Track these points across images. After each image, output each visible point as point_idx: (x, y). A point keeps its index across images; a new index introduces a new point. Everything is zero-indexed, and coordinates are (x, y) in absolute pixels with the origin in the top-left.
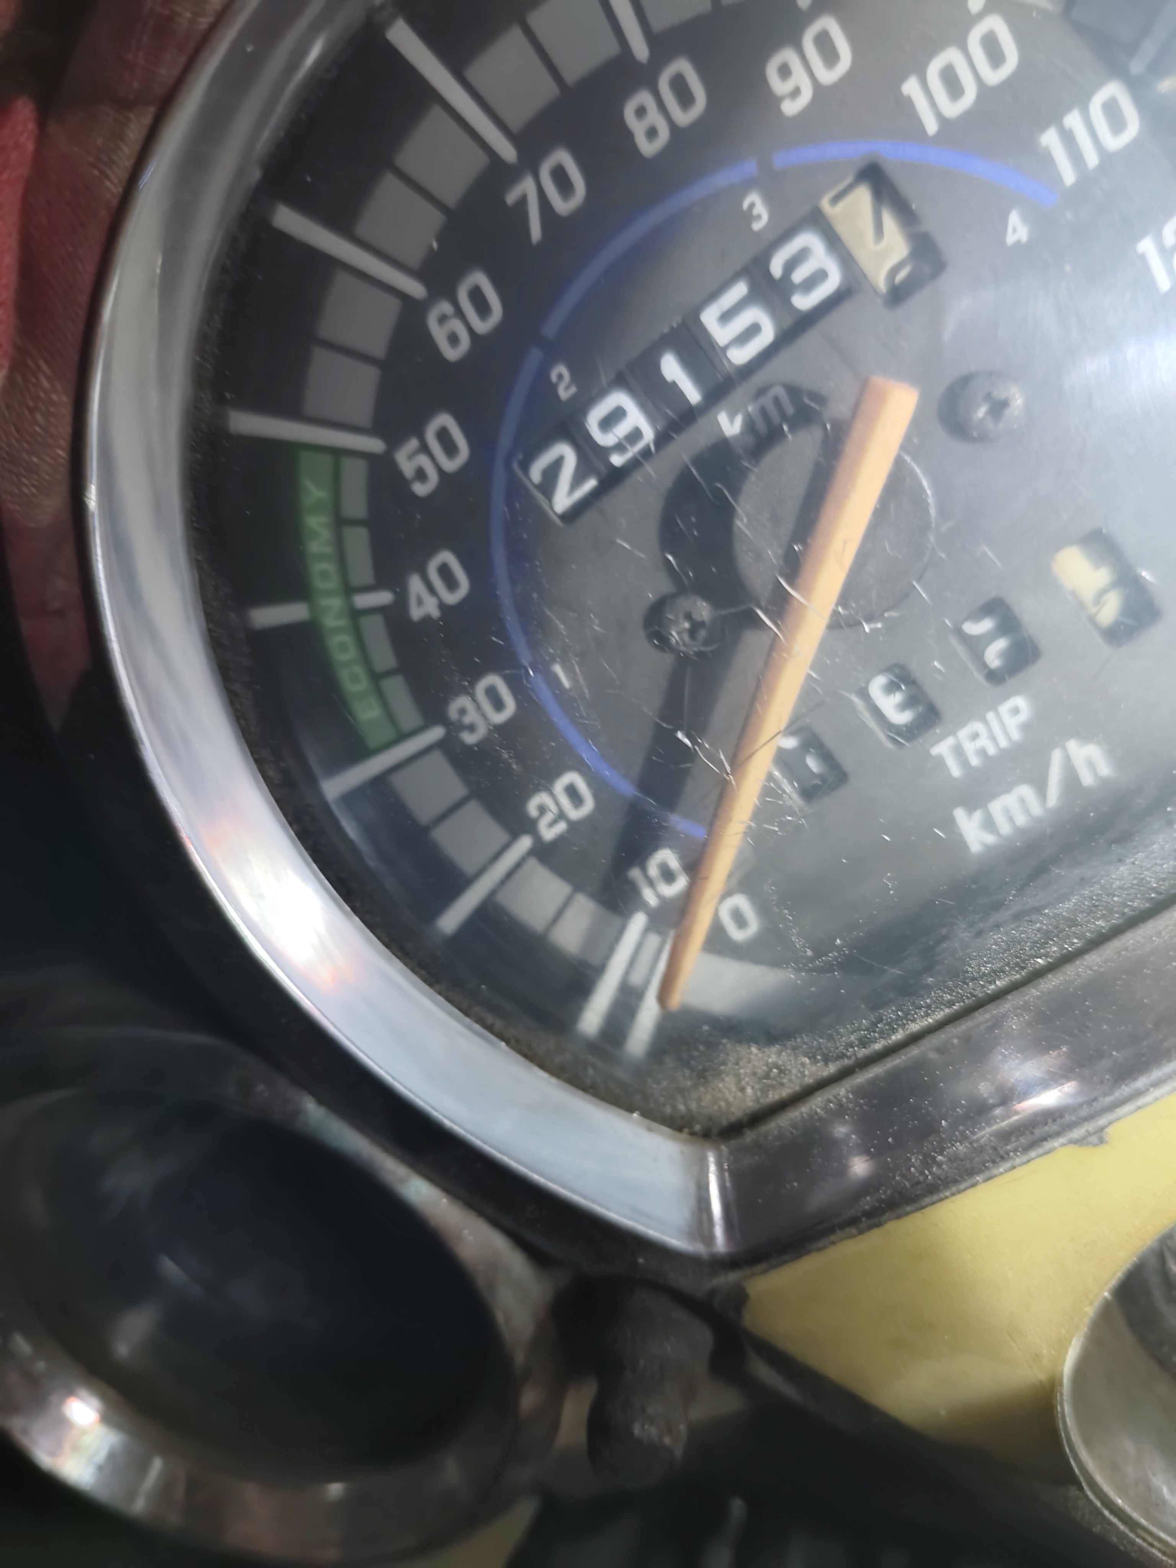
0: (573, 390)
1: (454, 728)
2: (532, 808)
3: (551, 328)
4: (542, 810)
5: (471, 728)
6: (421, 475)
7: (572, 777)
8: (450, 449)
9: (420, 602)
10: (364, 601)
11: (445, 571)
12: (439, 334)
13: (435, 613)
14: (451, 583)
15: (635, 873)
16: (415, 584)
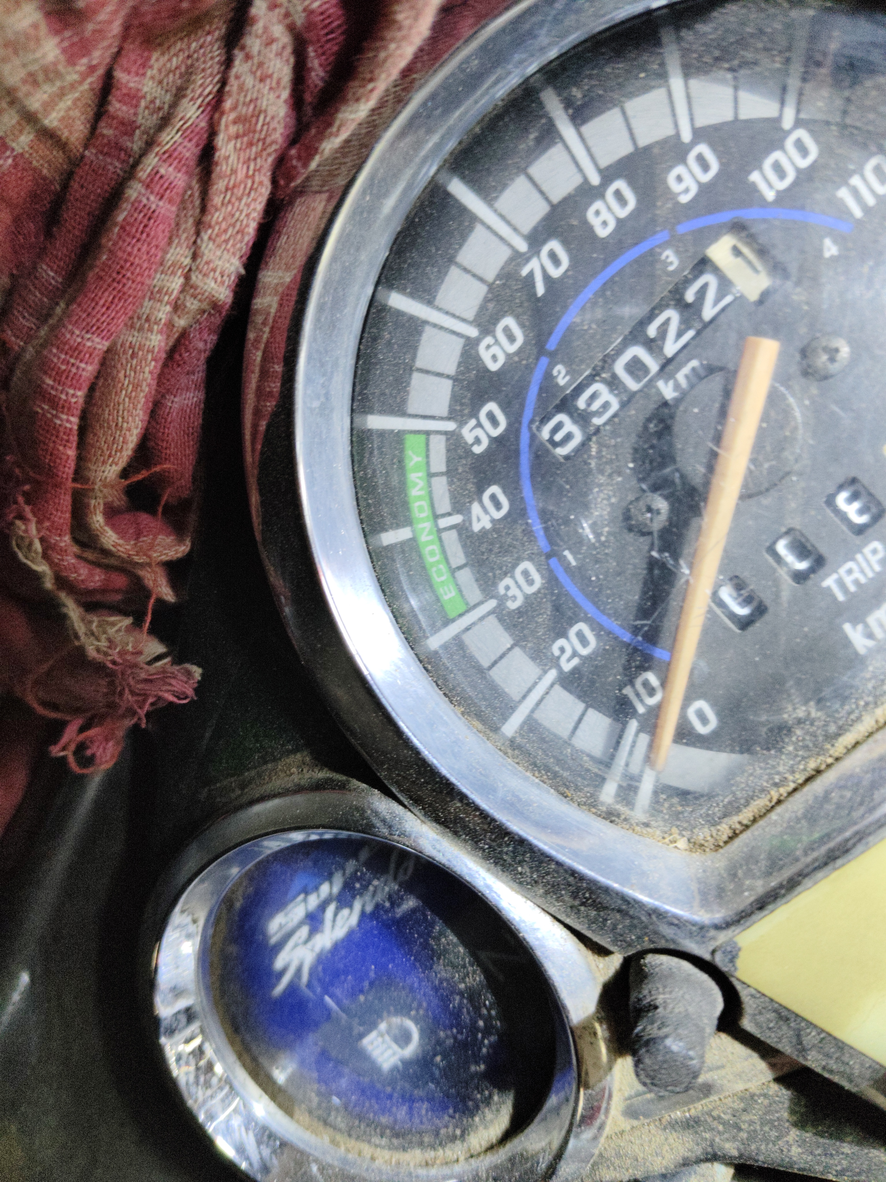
0: (568, 378)
1: (502, 600)
2: (555, 650)
3: (552, 344)
4: (562, 650)
5: (514, 598)
6: (478, 441)
7: (582, 626)
8: (494, 422)
9: (479, 520)
10: (444, 523)
11: (493, 498)
12: (486, 356)
13: (489, 526)
14: (498, 506)
15: (628, 691)
16: (476, 508)
